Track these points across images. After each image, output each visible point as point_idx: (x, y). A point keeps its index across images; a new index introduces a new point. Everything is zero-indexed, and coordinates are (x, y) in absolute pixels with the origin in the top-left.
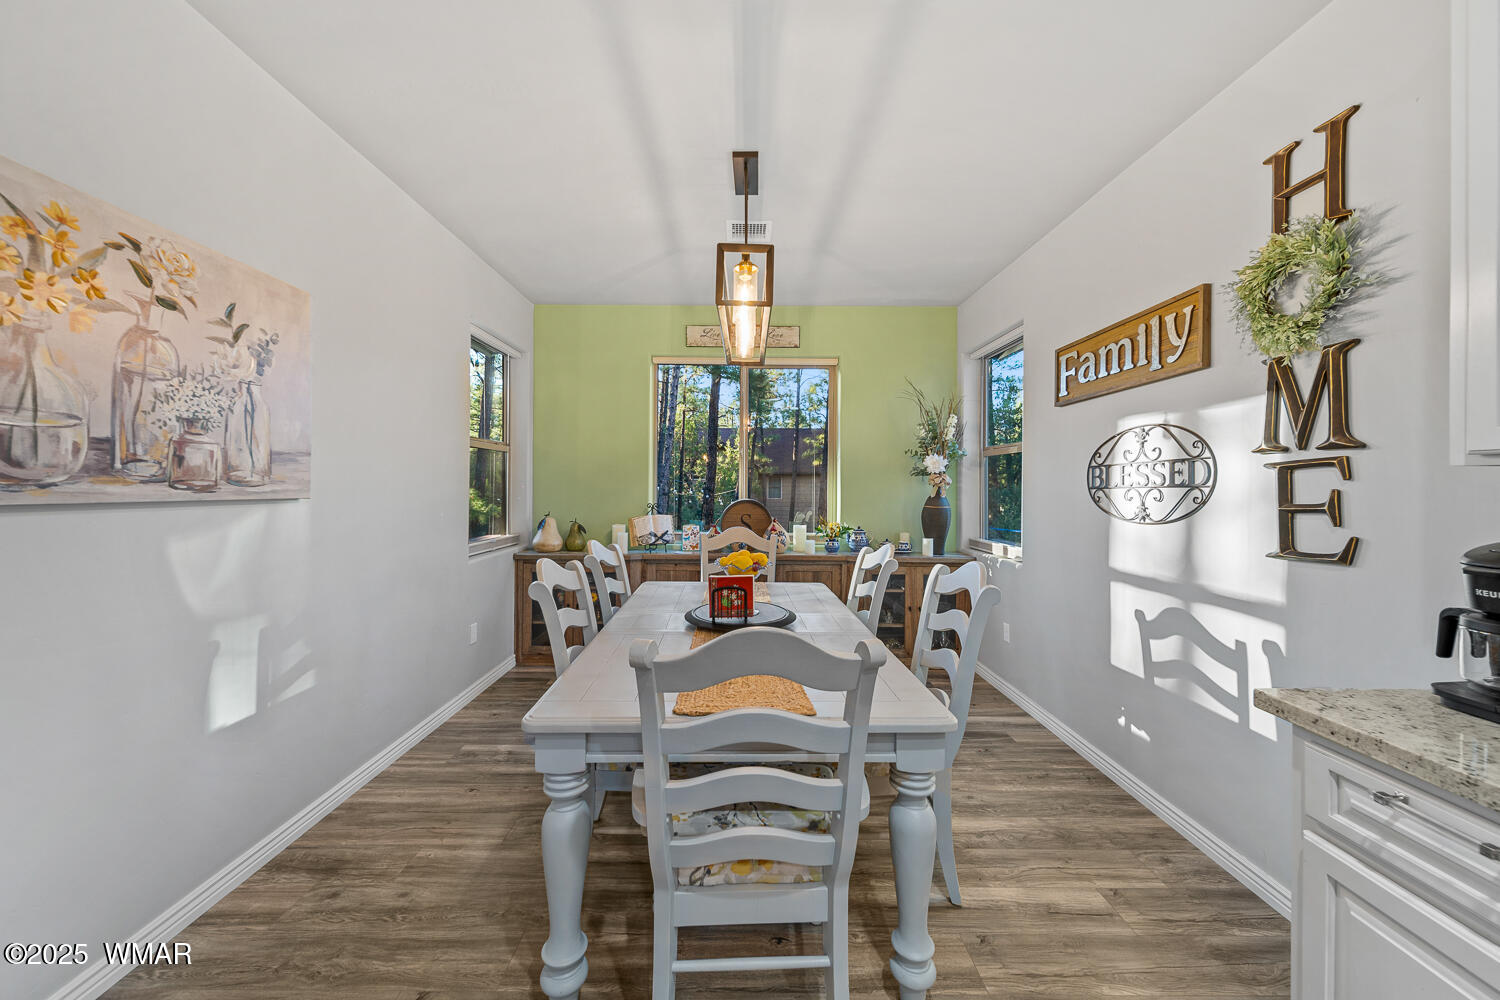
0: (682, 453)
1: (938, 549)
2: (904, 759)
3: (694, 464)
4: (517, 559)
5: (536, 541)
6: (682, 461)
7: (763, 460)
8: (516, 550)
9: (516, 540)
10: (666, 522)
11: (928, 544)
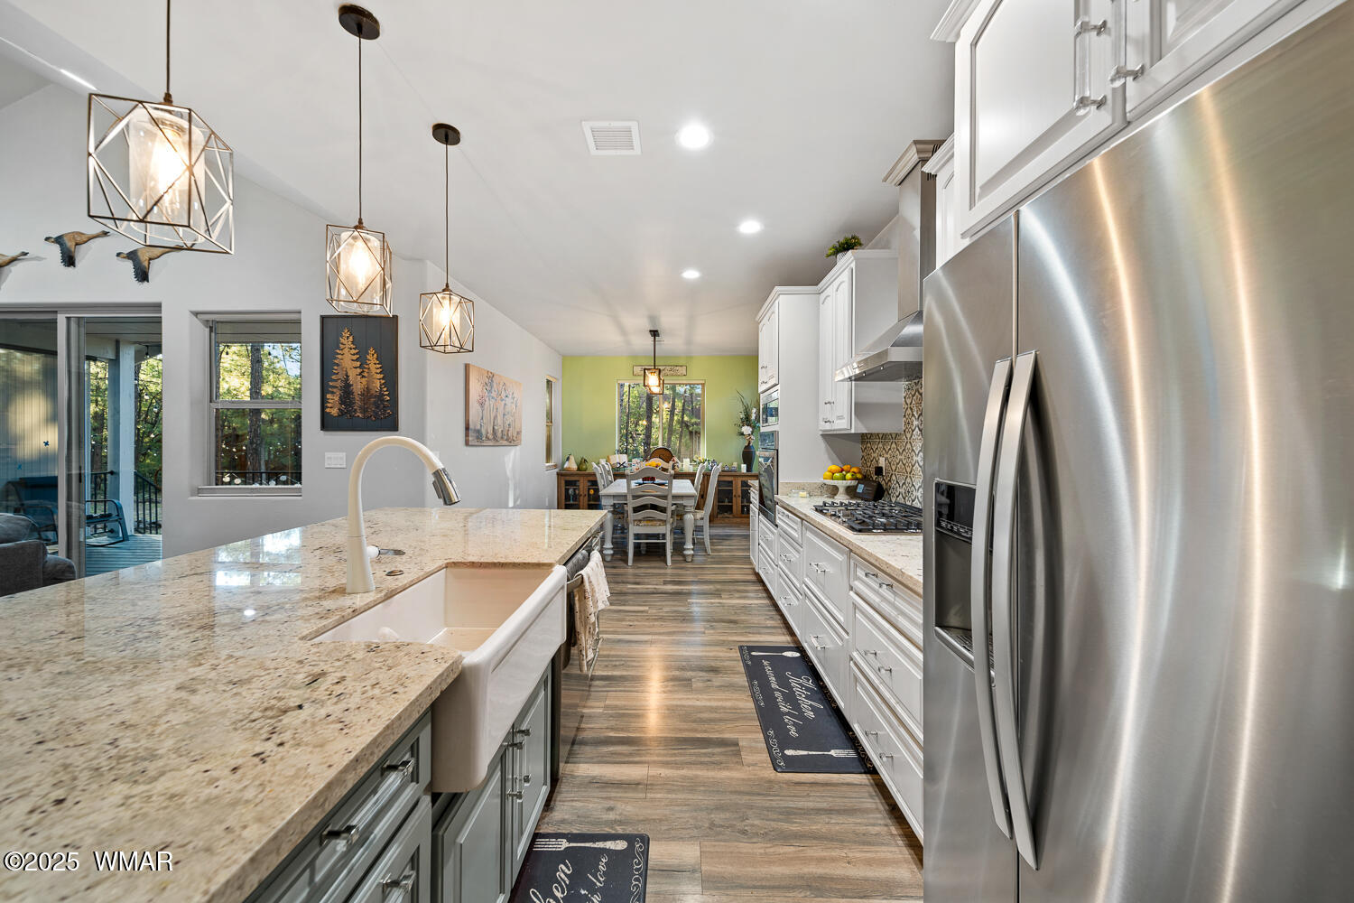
0: (628, 416)
1: (749, 469)
2: (685, 502)
3: (637, 424)
4: (558, 474)
5: (566, 466)
6: (627, 423)
7: (693, 421)
8: (557, 470)
9: (556, 466)
10: (624, 458)
11: (744, 467)
